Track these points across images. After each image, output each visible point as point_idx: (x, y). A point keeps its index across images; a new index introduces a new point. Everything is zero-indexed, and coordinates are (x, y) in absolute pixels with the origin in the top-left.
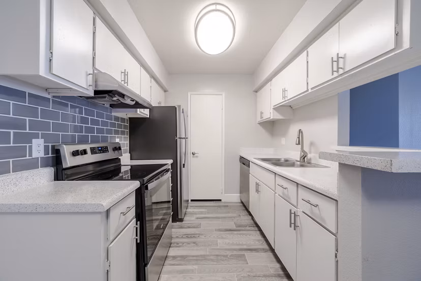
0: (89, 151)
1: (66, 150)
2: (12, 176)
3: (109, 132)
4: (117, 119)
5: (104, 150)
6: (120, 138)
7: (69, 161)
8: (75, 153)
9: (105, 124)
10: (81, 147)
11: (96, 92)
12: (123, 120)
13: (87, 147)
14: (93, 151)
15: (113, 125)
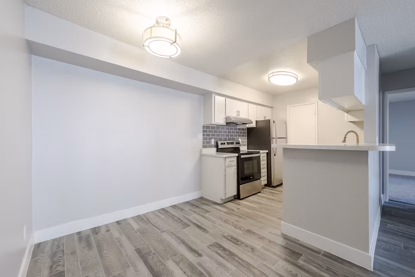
0: (226, 143)
1: (219, 143)
2: (208, 149)
3: (236, 136)
4: (239, 129)
5: (232, 143)
6: (241, 139)
7: (220, 146)
8: (222, 144)
9: (234, 132)
10: (223, 142)
11: (227, 123)
12: (243, 129)
13: (226, 142)
14: (228, 143)
15: (237, 132)
